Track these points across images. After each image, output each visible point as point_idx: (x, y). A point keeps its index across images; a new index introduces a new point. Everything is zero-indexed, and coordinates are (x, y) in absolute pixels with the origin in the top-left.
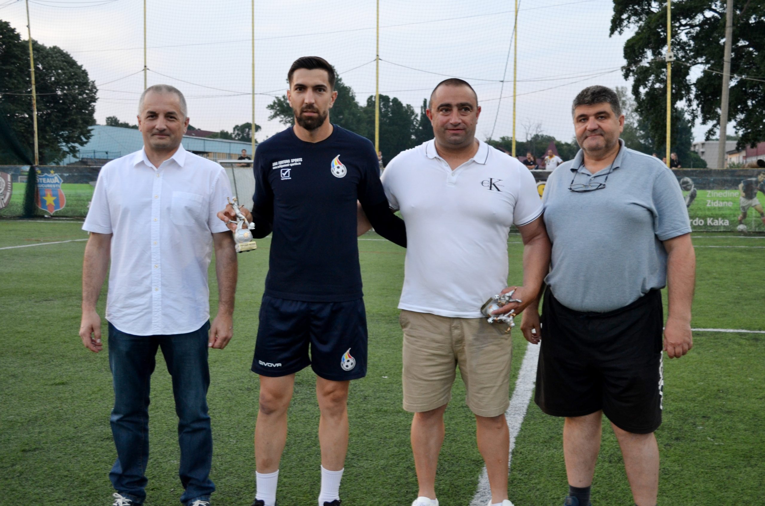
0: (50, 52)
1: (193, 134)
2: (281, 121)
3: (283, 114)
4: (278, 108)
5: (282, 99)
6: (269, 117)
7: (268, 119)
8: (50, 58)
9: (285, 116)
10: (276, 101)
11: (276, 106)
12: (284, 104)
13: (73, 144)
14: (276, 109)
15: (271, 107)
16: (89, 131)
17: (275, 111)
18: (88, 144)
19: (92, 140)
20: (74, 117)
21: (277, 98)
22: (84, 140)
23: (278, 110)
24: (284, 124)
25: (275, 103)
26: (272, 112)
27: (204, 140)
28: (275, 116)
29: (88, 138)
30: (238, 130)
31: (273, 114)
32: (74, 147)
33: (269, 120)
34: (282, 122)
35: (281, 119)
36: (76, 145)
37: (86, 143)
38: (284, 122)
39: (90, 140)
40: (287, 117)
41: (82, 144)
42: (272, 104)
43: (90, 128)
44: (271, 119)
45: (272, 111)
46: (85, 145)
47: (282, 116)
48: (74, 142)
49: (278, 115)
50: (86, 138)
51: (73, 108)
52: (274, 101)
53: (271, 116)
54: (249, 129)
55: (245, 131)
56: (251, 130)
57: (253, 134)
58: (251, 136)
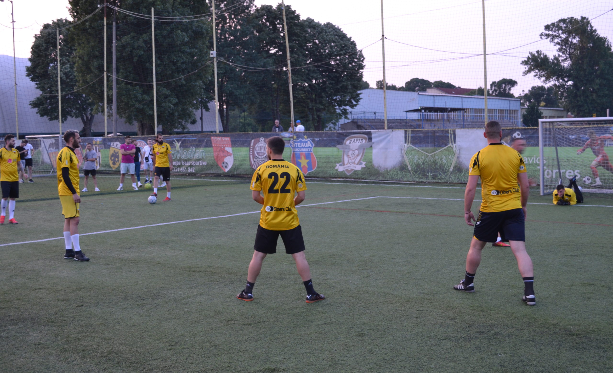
0: (324, 28)
1: (454, 92)
2: (535, 76)
3: (537, 69)
4: (532, 63)
5: (536, 55)
6: (524, 73)
8: (324, 33)
9: (539, 71)
10: (530, 57)
11: (530, 61)
12: (538, 59)
13: (345, 107)
14: (530, 64)
15: (525, 63)
16: (358, 95)
17: (529, 66)
18: (358, 106)
19: (361, 102)
20: (345, 83)
21: (531, 53)
22: (355, 103)
23: (532, 65)
24: (539, 78)
25: (528, 58)
26: (526, 68)
27: (462, 97)
28: (529, 71)
29: (357, 101)
30: (495, 86)
31: (527, 69)
32: (345, 110)
33: (524, 75)
34: (537, 77)
35: (536, 74)
36: (348, 107)
37: (356, 105)
39: (359, 103)
40: (541, 71)
41: (352, 106)
42: (526, 59)
43: (359, 92)
44: (526, 74)
45: (526, 66)
46: (355, 107)
47: (537, 71)
48: (345, 105)
49: (533, 70)
50: (356, 102)
51: (345, 75)
52: (528, 56)
53: (526, 71)
54: (505, 85)
55: (502, 87)
56: (507, 86)
57: (510, 89)
58: (507, 91)
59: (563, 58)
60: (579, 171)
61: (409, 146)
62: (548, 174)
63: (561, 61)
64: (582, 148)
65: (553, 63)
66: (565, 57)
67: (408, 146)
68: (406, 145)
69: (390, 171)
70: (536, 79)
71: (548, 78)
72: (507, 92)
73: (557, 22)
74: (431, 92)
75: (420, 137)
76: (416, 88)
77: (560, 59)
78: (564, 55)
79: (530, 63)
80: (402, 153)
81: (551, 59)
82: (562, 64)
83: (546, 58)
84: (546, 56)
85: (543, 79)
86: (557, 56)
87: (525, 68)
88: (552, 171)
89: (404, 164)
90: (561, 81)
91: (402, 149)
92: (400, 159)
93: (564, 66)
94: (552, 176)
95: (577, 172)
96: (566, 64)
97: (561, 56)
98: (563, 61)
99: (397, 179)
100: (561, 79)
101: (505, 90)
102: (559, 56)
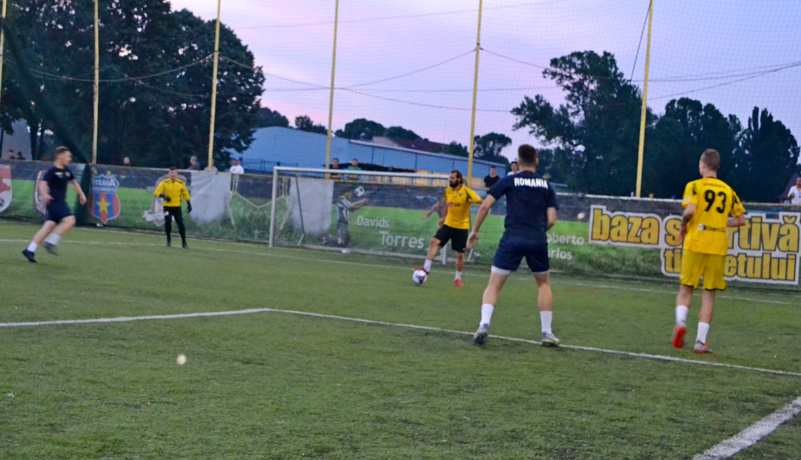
0: (207, 28)
1: (413, 146)
2: (531, 132)
3: (534, 122)
4: (527, 113)
5: (535, 101)
6: (514, 126)
7: (512, 128)
8: (205, 35)
9: (538, 125)
10: (526, 103)
11: (525, 109)
12: (537, 107)
13: (227, 150)
14: (525, 114)
15: (517, 111)
16: (250, 134)
17: (524, 116)
18: (249, 150)
19: (253, 145)
20: (230, 114)
21: (527, 98)
22: (244, 145)
23: (528, 116)
24: (536, 136)
25: (523, 105)
26: (519, 119)
27: (416, 153)
28: (523, 124)
29: (248, 142)
30: (478, 143)
31: (519, 121)
32: (228, 154)
33: (514, 130)
34: (534, 134)
35: (532, 130)
36: (232, 151)
37: (245, 149)
38: (536, 133)
39: (251, 145)
40: (540, 126)
41: (240, 150)
42: (519, 107)
43: (252, 130)
44: (517, 128)
45: (518, 117)
46: (244, 151)
47: (534, 125)
48: (229, 147)
49: (528, 123)
50: (245, 142)
51: (232, 101)
52: (523, 102)
53: (517, 124)
54: (494, 143)
55: (489, 145)
56: (497, 144)
57: (499, 150)
58: (495, 152)
59: (573, 111)
63: (570, 114)
64: (429, 212)
65: (558, 115)
66: (576, 110)
70: (533, 137)
71: (549, 138)
72: (495, 154)
73: (569, 56)
74: (379, 141)
76: (360, 133)
77: (570, 111)
78: (574, 106)
79: (525, 112)
81: (556, 110)
82: (571, 119)
83: (548, 108)
84: (548, 105)
85: (543, 137)
86: (565, 105)
87: (517, 119)
90: (567, 143)
93: (573, 122)
96: (576, 120)
97: (571, 107)
98: (573, 114)
100: (568, 141)
101: (492, 150)
102: (568, 106)
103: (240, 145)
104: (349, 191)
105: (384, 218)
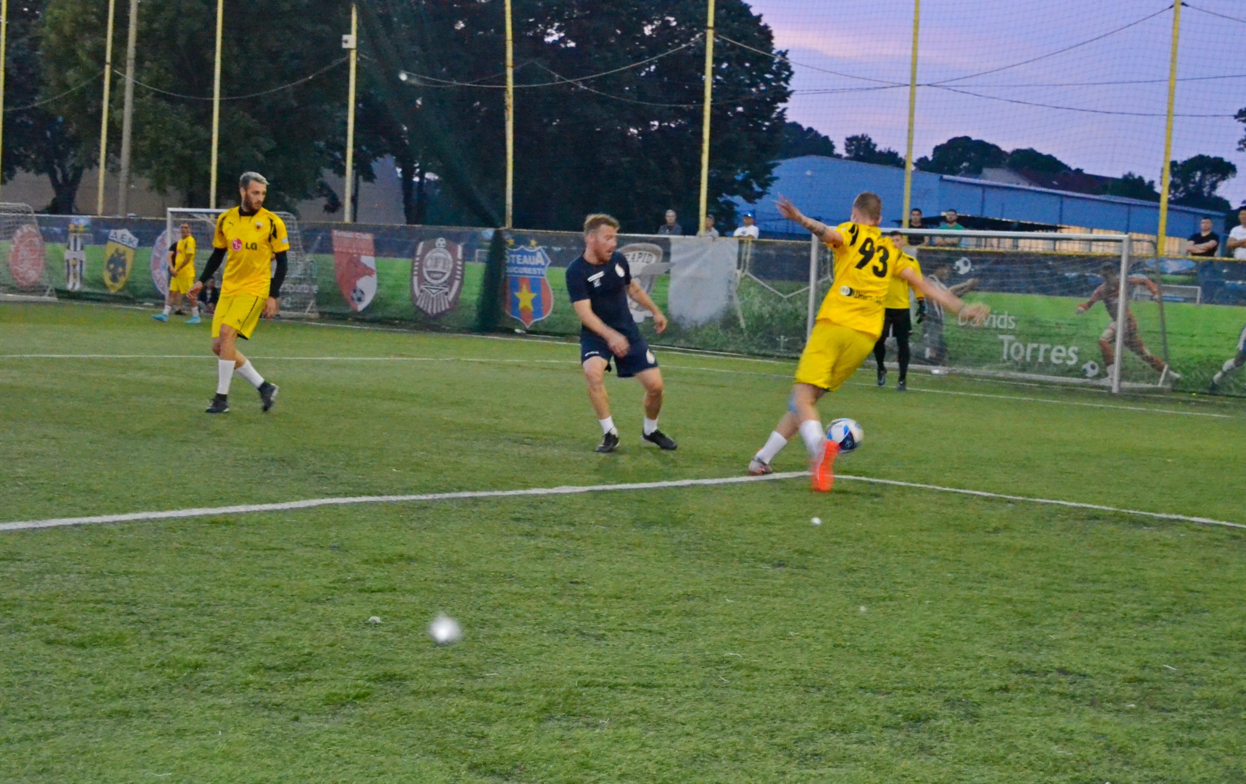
60: (1076, 349)
61: (746, 276)
62: (1017, 351)
64: (1088, 300)
67: (744, 274)
68: (739, 272)
69: (703, 327)
75: (768, 256)
80: (729, 291)
88: (1025, 346)
89: (733, 313)
91: (730, 282)
92: (725, 302)
94: (1024, 357)
95: (1074, 352)
99: (715, 345)
103: (752, 189)
104: (943, 266)
105: (1006, 312)
